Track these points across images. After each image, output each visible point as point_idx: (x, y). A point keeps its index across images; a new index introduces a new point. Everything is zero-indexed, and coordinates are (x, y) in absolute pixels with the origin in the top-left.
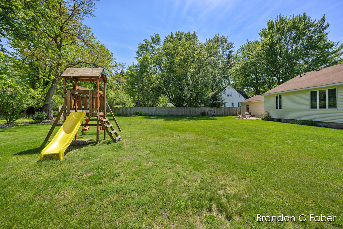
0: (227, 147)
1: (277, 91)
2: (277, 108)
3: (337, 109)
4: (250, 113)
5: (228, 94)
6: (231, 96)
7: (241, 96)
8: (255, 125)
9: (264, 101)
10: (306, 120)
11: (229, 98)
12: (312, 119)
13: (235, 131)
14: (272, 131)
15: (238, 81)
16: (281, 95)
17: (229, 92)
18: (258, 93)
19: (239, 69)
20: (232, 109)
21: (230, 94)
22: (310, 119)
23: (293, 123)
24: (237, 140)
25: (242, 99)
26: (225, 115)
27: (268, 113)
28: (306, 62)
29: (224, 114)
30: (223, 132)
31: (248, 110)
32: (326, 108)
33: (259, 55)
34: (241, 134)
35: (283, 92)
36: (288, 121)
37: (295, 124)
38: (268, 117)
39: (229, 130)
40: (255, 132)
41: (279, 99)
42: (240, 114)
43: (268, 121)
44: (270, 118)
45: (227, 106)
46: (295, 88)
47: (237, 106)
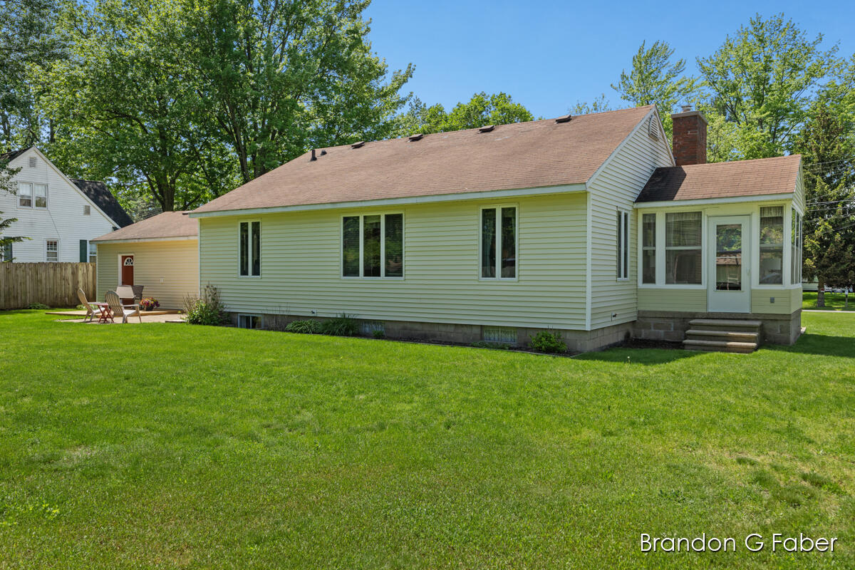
0: (59, 517)
1: (243, 205)
2: (244, 272)
3: (403, 278)
4: (139, 291)
5: (24, 191)
6: (41, 203)
7: (96, 211)
8: (171, 353)
9: (197, 238)
10: (331, 316)
11: (33, 211)
12: (346, 312)
13: (86, 401)
14: (241, 374)
15: (80, 133)
16: (259, 223)
17: (31, 184)
18: (165, 200)
19: (83, 74)
20: (52, 271)
21: (39, 192)
22: (342, 312)
23: (295, 332)
24: (107, 458)
25: (100, 225)
26: (12, 303)
27: (214, 293)
28: (322, 109)
29: (7, 299)
30: (17, 419)
31: (128, 278)
32: (379, 275)
33: (172, 37)
34: (118, 410)
35: (265, 211)
36: (280, 323)
37: (301, 332)
38: (215, 308)
39: (51, 397)
40: (176, 388)
41: (250, 235)
42: (92, 298)
43: (215, 325)
44: (221, 313)
45: (21, 254)
46: (302, 198)
47: (78, 260)
